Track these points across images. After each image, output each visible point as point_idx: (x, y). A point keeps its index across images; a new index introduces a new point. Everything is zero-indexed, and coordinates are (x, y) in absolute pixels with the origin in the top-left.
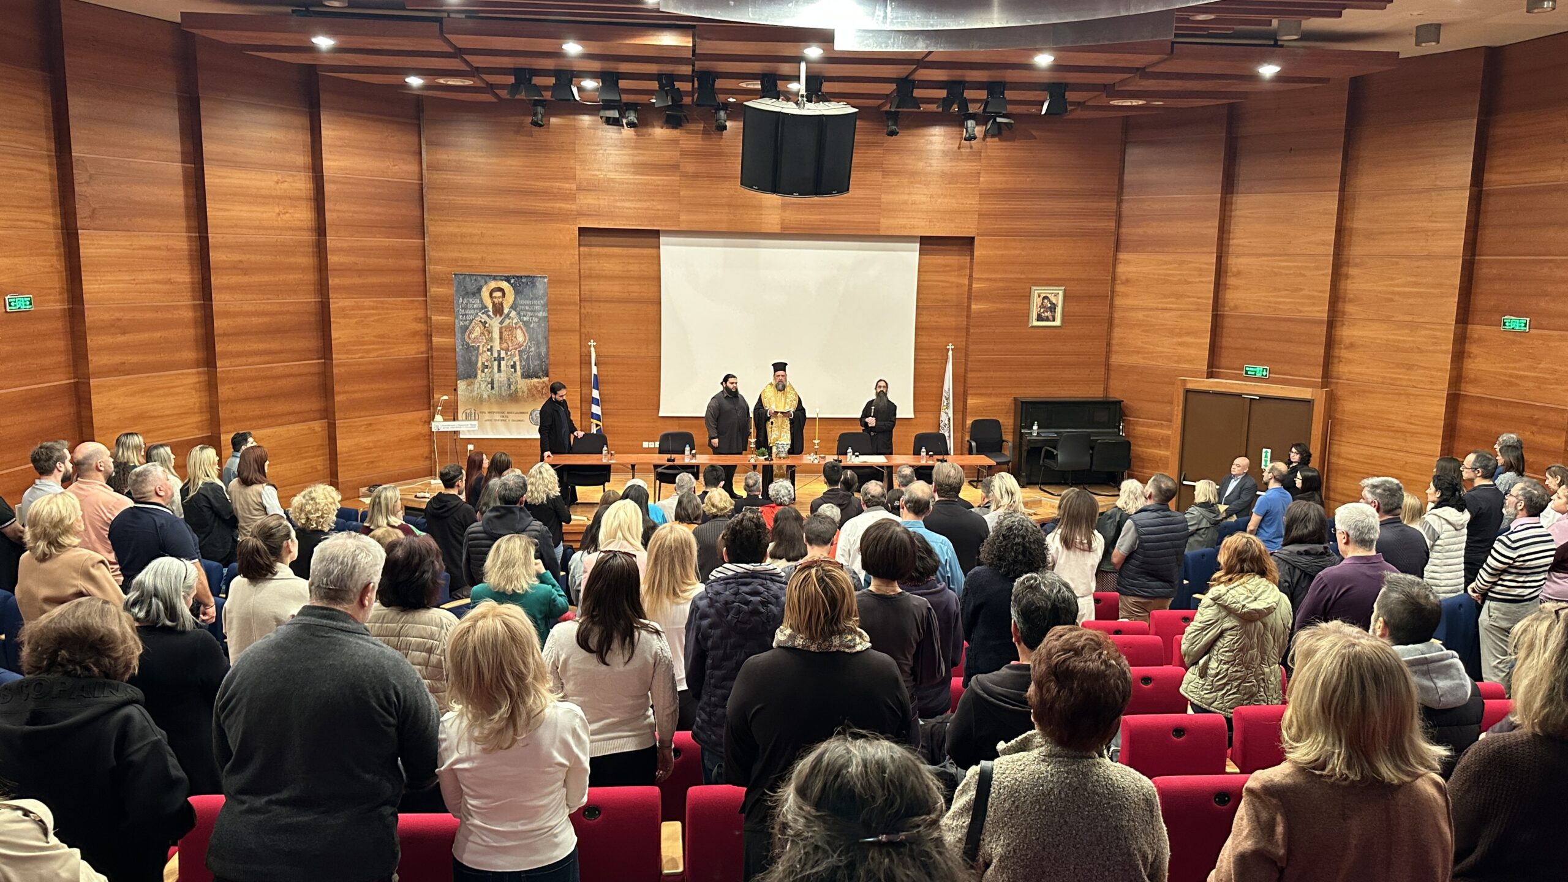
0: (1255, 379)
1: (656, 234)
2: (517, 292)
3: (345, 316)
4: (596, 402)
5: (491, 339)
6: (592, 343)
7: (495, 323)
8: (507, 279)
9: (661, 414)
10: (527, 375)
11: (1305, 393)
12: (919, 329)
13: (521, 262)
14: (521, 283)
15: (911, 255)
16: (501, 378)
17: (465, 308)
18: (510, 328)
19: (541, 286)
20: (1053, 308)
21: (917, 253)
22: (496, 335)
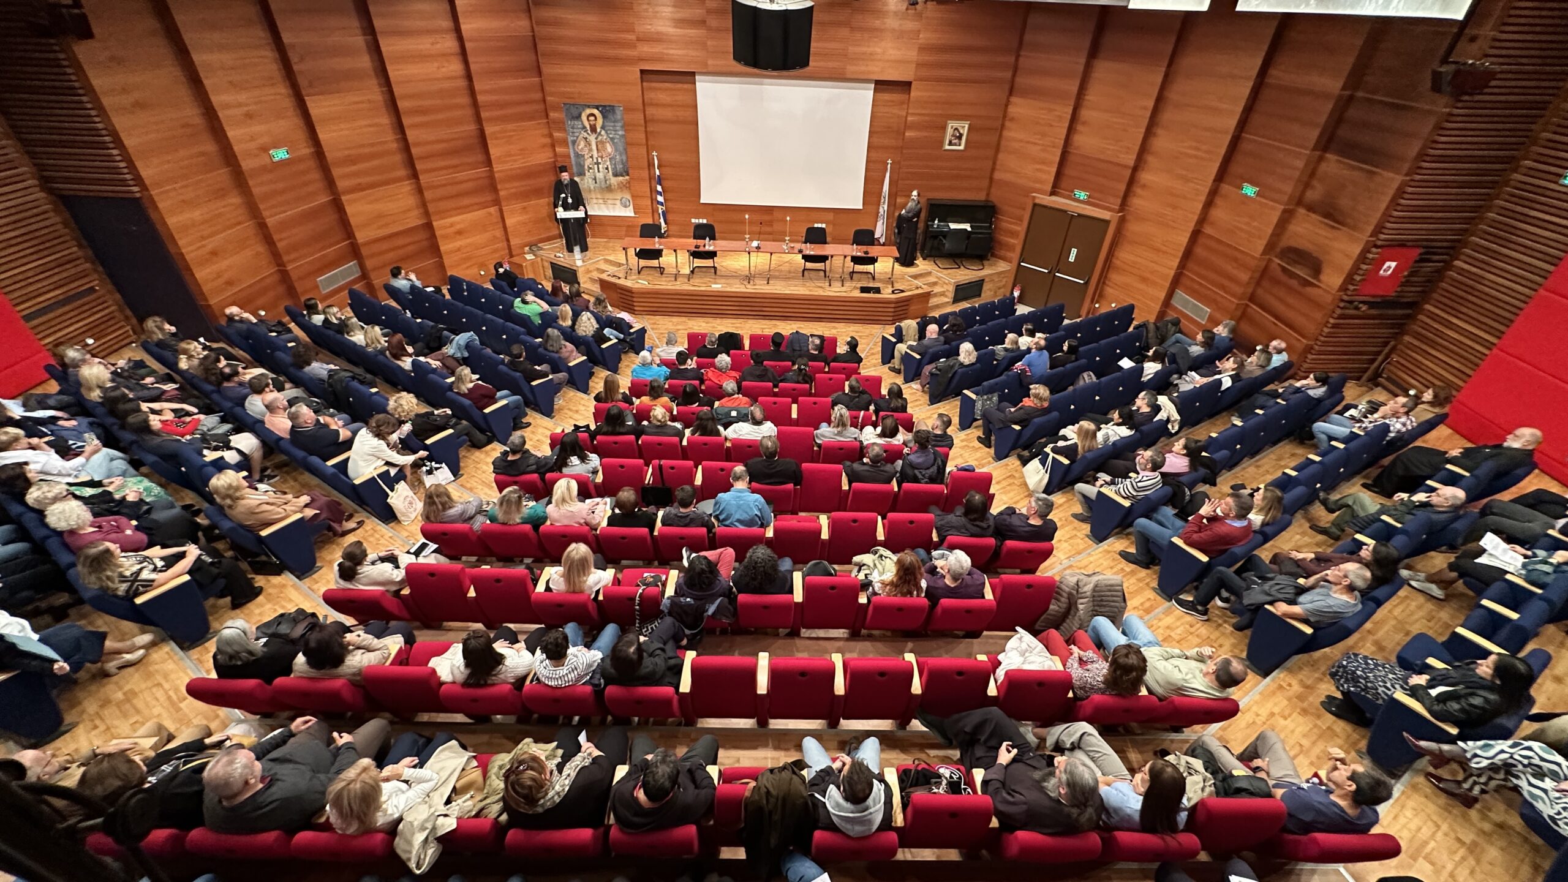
0: (1078, 200)
1: (693, 74)
2: (604, 117)
3: (496, 138)
4: (660, 193)
5: (591, 150)
6: (655, 153)
7: (592, 138)
8: (597, 108)
9: (702, 201)
10: (615, 175)
11: (1105, 215)
12: (870, 147)
13: (605, 95)
14: (607, 111)
15: (867, 94)
16: (600, 176)
17: (573, 128)
18: (602, 142)
19: (619, 113)
20: (960, 137)
21: (872, 92)
22: (594, 147)
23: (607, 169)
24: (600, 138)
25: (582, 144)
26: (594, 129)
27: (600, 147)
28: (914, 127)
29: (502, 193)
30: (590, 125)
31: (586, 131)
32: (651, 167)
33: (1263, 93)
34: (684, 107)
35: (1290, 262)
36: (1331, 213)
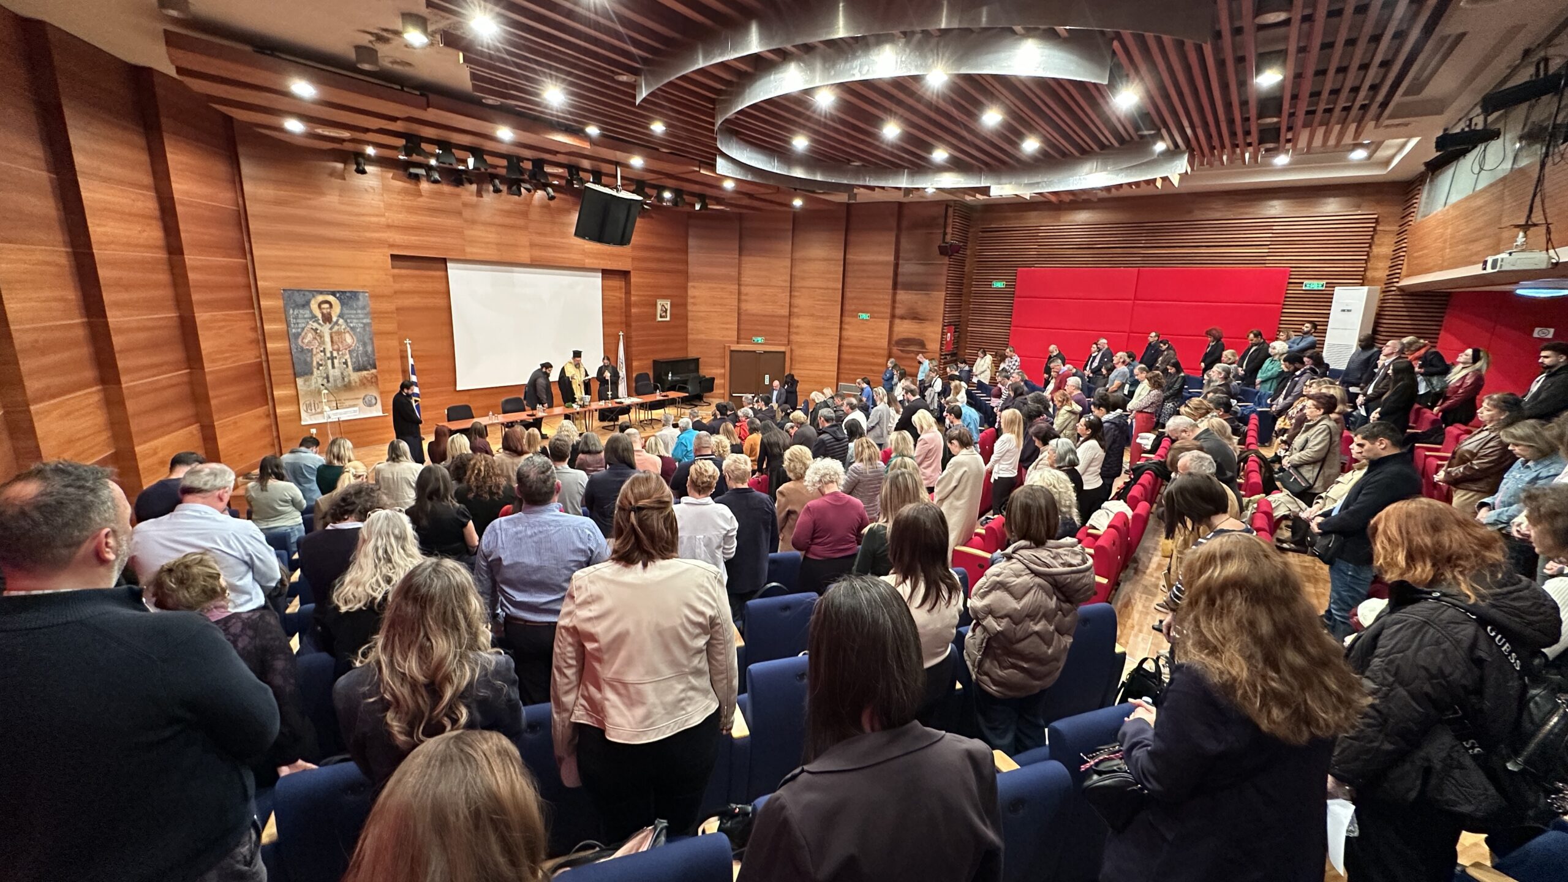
0: (757, 343)
1: (443, 260)
2: (343, 304)
3: (209, 329)
5: (323, 343)
6: (408, 341)
7: (326, 329)
8: (333, 294)
9: (458, 388)
10: (358, 369)
11: (782, 349)
13: (344, 280)
14: (347, 297)
15: (597, 280)
16: (334, 373)
17: (296, 318)
18: (339, 333)
19: (363, 300)
20: (666, 311)
21: (600, 280)
22: (327, 339)
23: (346, 363)
24: (336, 328)
25: (310, 336)
26: (327, 318)
27: (335, 338)
28: (636, 305)
29: (213, 402)
30: (323, 314)
31: (317, 321)
32: (404, 357)
33: (849, 268)
34: (433, 293)
35: (904, 346)
36: (915, 316)
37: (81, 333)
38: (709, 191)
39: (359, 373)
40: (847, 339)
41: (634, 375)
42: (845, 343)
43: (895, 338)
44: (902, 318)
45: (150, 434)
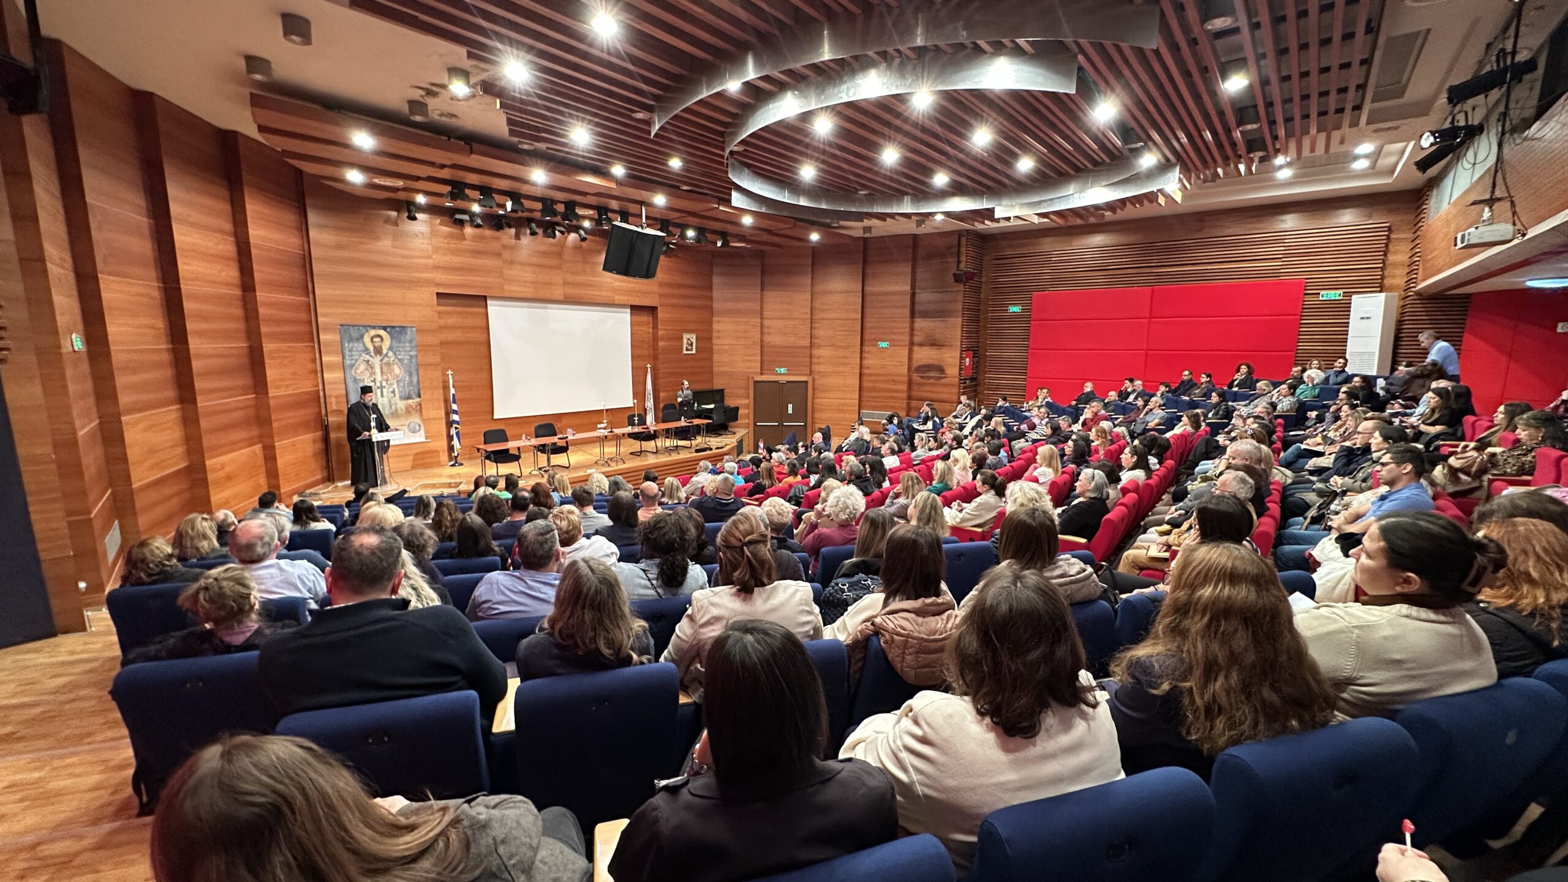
0: (780, 374)
1: (485, 298)
3: (273, 358)
5: (373, 373)
6: (450, 372)
7: (376, 361)
8: (384, 328)
9: (495, 417)
10: (404, 398)
11: (803, 379)
12: (632, 356)
13: (395, 317)
15: (626, 315)
16: (383, 401)
17: (351, 351)
18: (388, 364)
19: (411, 334)
20: (691, 345)
21: (629, 315)
22: (378, 370)
23: (393, 392)
24: (386, 359)
25: (362, 367)
26: (378, 351)
27: (385, 369)
28: (663, 339)
29: (275, 425)
30: (375, 347)
31: (369, 354)
32: (446, 388)
33: (868, 299)
34: (475, 328)
35: (924, 372)
36: (934, 343)
37: (166, 357)
38: (730, 228)
39: (405, 402)
40: (868, 368)
41: (662, 406)
42: (865, 371)
43: (915, 364)
44: (921, 345)
45: (219, 450)
